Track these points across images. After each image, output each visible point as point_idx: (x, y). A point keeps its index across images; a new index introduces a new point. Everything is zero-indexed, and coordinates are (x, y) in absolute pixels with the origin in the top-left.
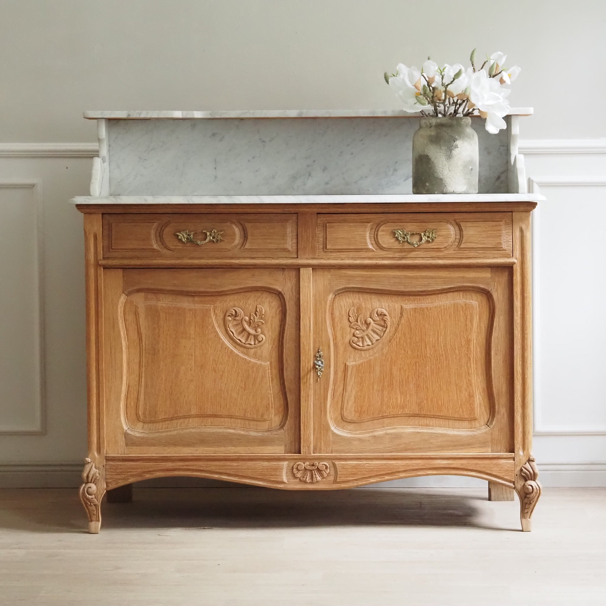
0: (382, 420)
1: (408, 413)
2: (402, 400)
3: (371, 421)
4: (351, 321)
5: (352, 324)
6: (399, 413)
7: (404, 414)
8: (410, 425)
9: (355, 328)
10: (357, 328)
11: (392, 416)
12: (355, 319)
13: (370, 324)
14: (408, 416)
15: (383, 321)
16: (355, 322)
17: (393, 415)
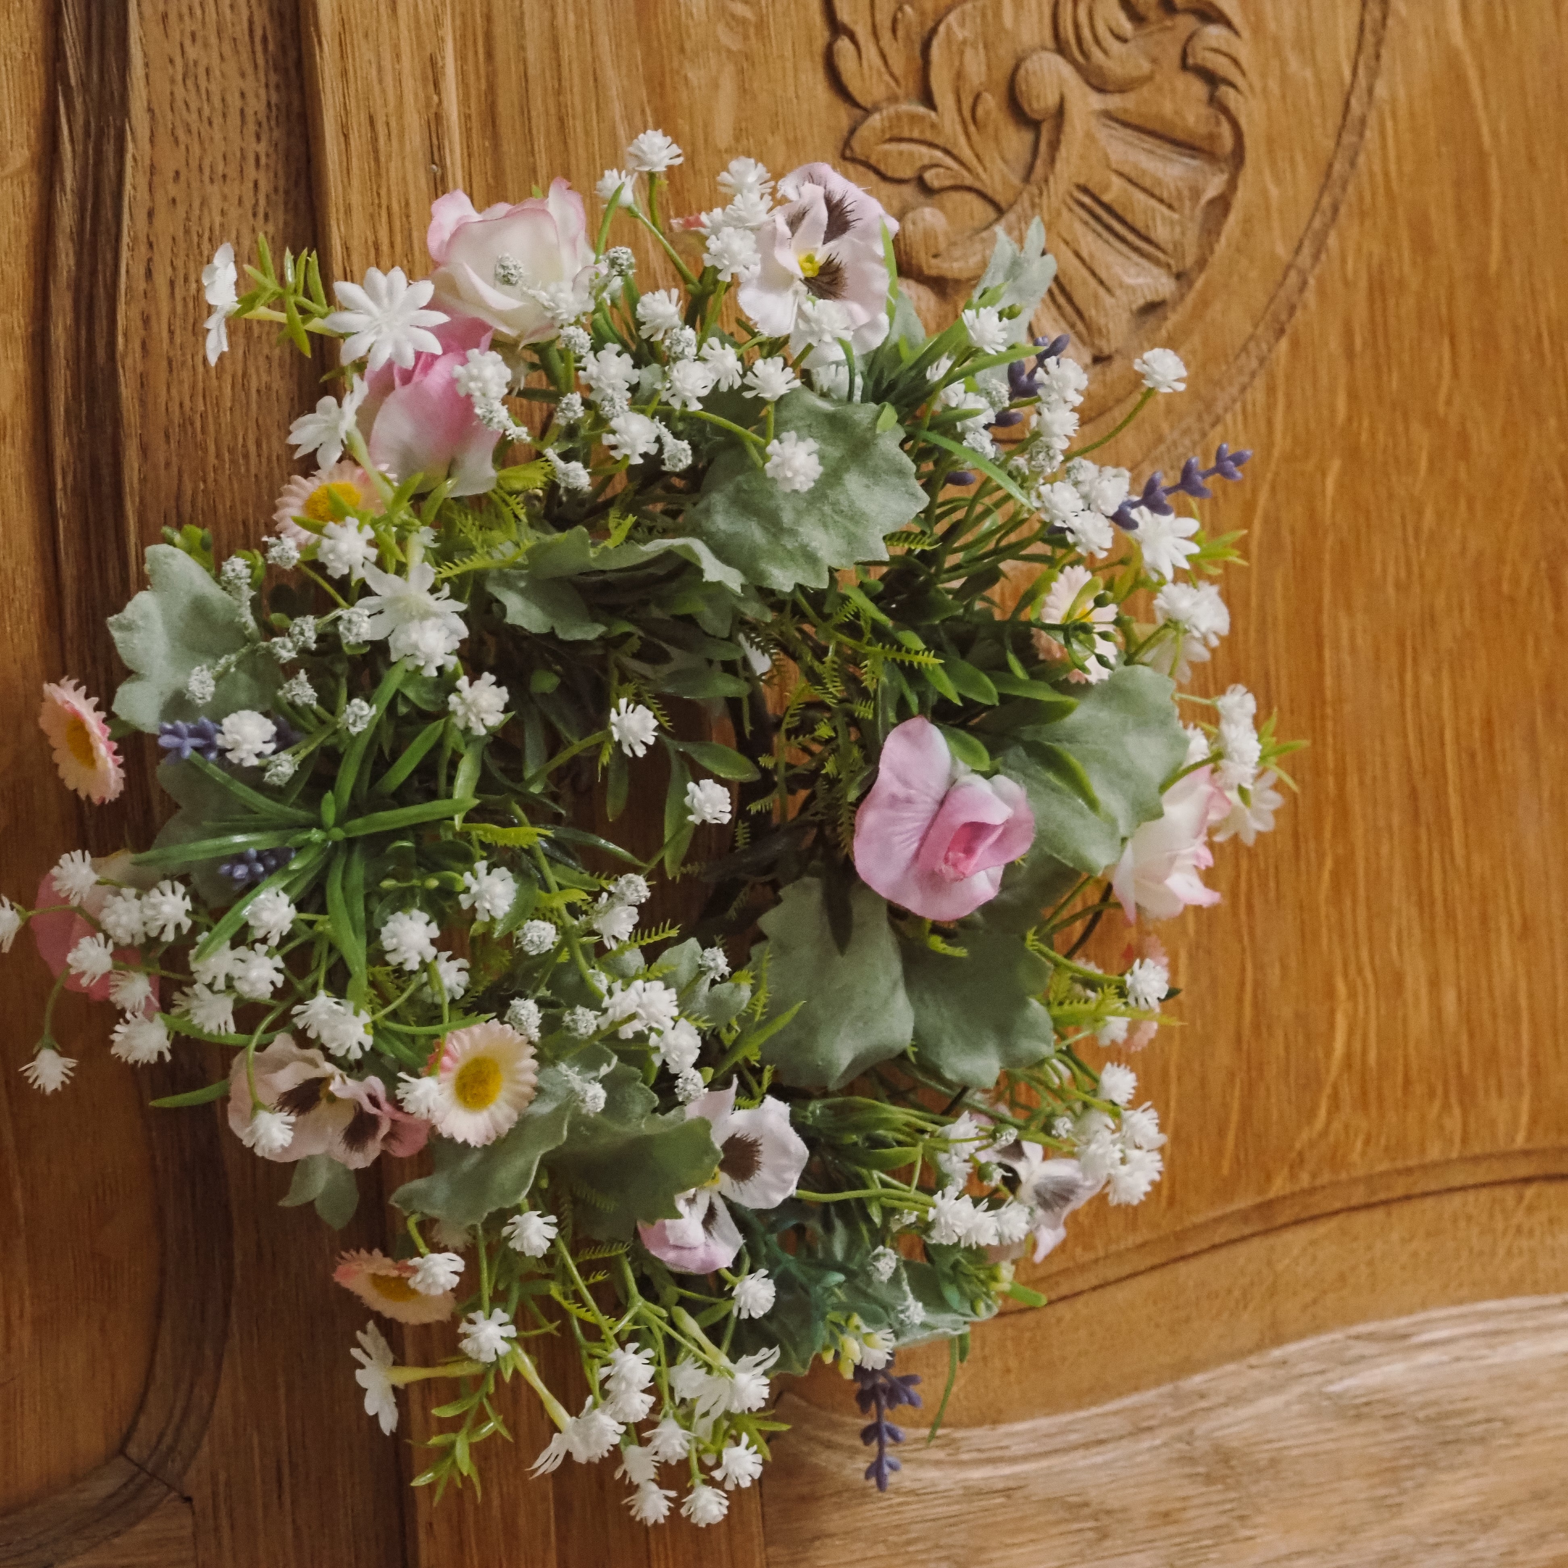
0: (1257, 1246)
1: (1520, 1141)
2: (1450, 999)
3: (1148, 1283)
4: (854, 86)
5: (876, 120)
6: (1434, 1152)
7: (1476, 1159)
8: (1537, 1289)
9: (908, 173)
10: (929, 176)
11: (1359, 1196)
12: (898, 64)
13: (1060, 112)
14: (1513, 1182)
15: (1198, 88)
16: (893, 99)
17: (1369, 1179)
